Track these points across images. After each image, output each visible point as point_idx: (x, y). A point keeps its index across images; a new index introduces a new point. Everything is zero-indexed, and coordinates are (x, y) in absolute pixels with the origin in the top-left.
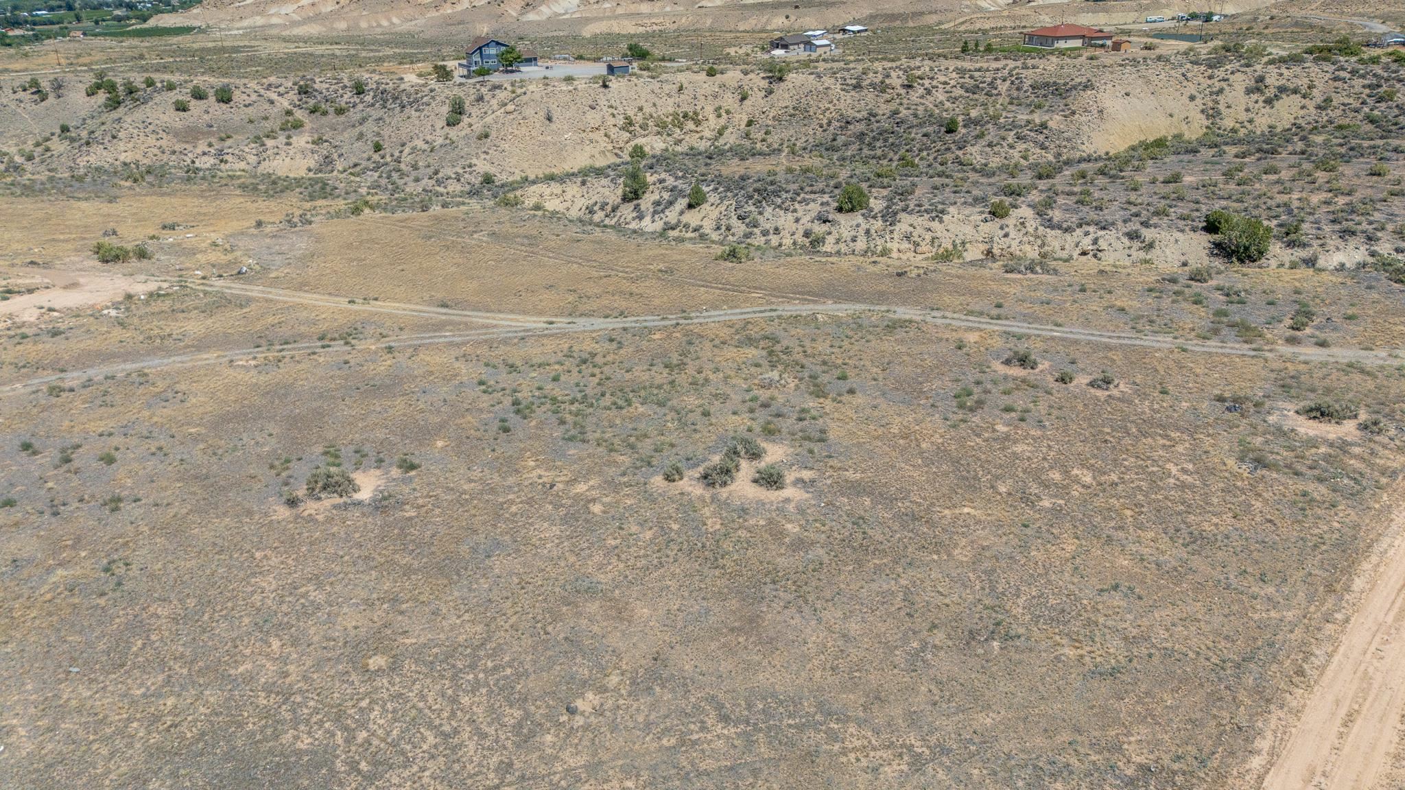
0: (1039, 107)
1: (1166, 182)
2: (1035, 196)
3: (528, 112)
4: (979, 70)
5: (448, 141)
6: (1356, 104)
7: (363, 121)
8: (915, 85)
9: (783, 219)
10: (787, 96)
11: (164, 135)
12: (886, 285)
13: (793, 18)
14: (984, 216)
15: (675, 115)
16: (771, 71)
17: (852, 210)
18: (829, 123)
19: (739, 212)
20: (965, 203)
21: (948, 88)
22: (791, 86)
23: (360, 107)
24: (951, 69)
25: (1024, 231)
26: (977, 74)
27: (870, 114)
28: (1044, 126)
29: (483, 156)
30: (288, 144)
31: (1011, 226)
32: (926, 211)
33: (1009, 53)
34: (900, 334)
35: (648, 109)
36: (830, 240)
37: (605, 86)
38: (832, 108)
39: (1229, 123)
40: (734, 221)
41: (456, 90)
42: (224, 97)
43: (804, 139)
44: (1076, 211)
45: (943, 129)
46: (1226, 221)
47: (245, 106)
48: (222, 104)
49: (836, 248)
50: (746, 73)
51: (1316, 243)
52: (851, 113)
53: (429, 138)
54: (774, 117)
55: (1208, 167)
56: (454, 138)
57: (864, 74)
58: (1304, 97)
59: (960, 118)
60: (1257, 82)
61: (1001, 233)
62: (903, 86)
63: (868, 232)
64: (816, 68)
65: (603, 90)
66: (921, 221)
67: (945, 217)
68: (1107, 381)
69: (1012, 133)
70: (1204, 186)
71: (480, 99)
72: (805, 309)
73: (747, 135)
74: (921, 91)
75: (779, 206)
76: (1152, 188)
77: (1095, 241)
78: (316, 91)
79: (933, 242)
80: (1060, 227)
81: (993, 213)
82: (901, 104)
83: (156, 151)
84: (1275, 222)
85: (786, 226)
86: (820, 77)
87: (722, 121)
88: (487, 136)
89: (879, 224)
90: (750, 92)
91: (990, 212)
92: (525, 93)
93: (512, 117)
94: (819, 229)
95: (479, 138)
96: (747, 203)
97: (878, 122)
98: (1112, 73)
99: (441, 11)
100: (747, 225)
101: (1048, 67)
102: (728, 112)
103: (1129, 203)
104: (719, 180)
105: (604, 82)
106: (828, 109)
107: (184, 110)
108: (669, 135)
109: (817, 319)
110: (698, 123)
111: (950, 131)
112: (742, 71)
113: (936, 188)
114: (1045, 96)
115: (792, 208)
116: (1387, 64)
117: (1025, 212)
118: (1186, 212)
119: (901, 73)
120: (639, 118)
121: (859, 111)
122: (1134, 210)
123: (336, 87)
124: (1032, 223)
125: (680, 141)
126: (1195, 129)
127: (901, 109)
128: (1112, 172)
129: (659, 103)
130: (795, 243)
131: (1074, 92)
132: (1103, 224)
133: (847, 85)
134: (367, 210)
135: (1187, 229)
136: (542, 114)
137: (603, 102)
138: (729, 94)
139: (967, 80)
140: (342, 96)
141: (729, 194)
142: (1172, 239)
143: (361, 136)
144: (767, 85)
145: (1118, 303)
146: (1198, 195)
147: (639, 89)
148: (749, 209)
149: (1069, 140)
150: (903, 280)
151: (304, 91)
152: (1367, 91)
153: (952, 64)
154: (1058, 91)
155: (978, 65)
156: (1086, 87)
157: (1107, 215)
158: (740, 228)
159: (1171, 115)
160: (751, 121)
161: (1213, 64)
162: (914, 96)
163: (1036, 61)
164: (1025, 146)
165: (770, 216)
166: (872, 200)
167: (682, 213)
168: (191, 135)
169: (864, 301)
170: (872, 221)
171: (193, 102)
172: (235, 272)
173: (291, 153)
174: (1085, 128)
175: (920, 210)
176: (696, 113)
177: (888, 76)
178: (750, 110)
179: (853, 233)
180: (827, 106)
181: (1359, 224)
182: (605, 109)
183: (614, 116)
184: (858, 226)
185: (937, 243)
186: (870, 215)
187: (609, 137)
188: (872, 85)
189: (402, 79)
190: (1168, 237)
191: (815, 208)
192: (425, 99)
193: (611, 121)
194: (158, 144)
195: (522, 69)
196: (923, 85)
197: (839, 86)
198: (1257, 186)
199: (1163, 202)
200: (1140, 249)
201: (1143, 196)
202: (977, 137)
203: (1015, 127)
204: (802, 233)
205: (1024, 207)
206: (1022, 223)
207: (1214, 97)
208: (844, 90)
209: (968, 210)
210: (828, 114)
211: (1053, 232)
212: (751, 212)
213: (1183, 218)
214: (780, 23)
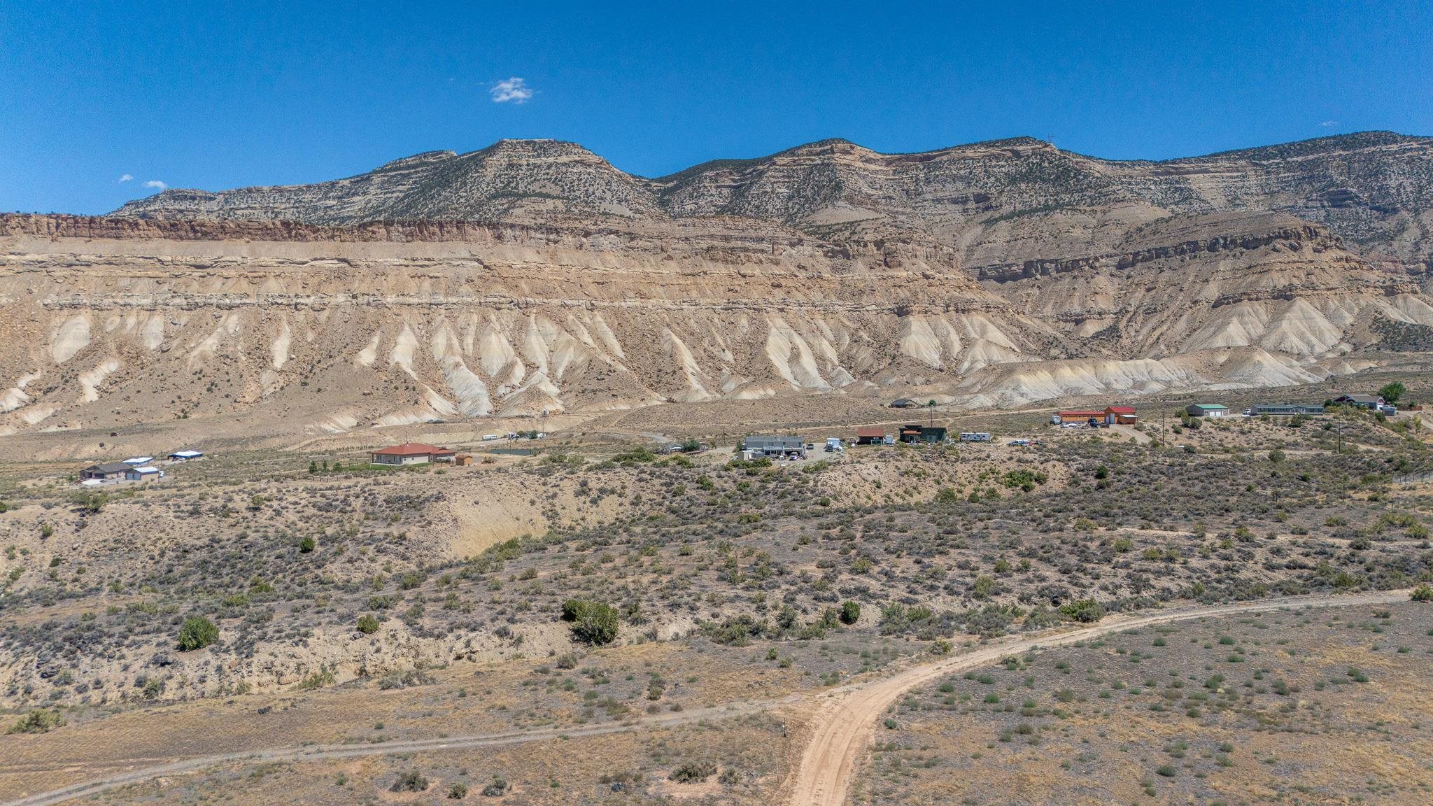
0: (396, 520)
1: (524, 579)
2: (402, 607)
4: (331, 489)
6: (659, 499)
8: (263, 507)
9: (106, 669)
10: (105, 528)
12: (247, 727)
13: (109, 446)
14: (352, 634)
16: (83, 503)
17: (197, 647)
18: (162, 554)
19: (43, 668)
20: (330, 622)
21: (299, 508)
22: (109, 517)
24: (300, 489)
25: (396, 643)
26: (328, 493)
27: (213, 540)
28: (402, 537)
31: (382, 641)
32: (288, 636)
33: (358, 471)
34: (268, 781)
36: (172, 685)
38: (165, 537)
39: (566, 522)
40: (37, 681)
43: (130, 574)
44: (445, 617)
45: (298, 549)
46: (580, 608)
49: (180, 694)
50: (48, 507)
51: (653, 618)
52: (190, 541)
54: (88, 553)
55: (557, 561)
57: (201, 499)
58: (620, 496)
59: (315, 537)
60: (582, 486)
61: (373, 649)
62: (249, 509)
63: (219, 669)
64: (142, 496)
66: (283, 648)
67: (310, 641)
68: (500, 786)
69: (372, 547)
70: (556, 579)
72: (141, 776)
73: (53, 576)
74: (270, 513)
75: (101, 655)
76: (512, 586)
77: (468, 644)
79: (298, 669)
80: (431, 635)
81: (362, 630)
82: (248, 527)
84: (619, 604)
85: (111, 677)
86: (147, 505)
87: (16, 564)
89: (233, 657)
90: (55, 528)
91: (358, 629)
94: (155, 674)
96: (54, 656)
97: (222, 548)
98: (459, 485)
100: (56, 683)
101: (399, 483)
102: (24, 552)
103: (494, 602)
104: (13, 633)
106: (160, 539)
109: (159, 784)
111: (306, 550)
112: (43, 505)
113: (296, 610)
114: (400, 509)
115: (118, 654)
116: (674, 466)
117: (395, 623)
118: (545, 604)
119: (245, 496)
121: (198, 539)
122: (499, 608)
124: (404, 634)
126: (539, 531)
127: (249, 532)
128: (475, 575)
130: (124, 696)
131: (427, 504)
132: (473, 626)
133: (182, 512)
135: (549, 620)
138: (26, 532)
139: (319, 499)
141: (28, 648)
142: (538, 632)
144: (78, 518)
145: (499, 703)
146: (552, 588)
148: (57, 663)
149: (428, 549)
150: (267, 718)
152: (664, 488)
153: (301, 485)
154: (412, 504)
155: (329, 484)
156: (438, 499)
157: (475, 617)
158: (44, 688)
159: (517, 519)
160: (58, 560)
161: (545, 473)
162: (263, 518)
163: (386, 478)
164: (386, 558)
165: (87, 667)
166: (221, 633)
169: (221, 751)
170: (224, 656)
174: (442, 536)
175: (279, 634)
177: (230, 500)
178: (55, 547)
179: (201, 673)
180: (158, 535)
181: (682, 597)
184: (207, 663)
185: (303, 669)
186: (221, 649)
188: (213, 510)
190: (534, 630)
191: (149, 651)
196: (271, 506)
197: (171, 514)
198: (599, 574)
199: (524, 598)
200: (511, 645)
201: (505, 595)
202: (335, 554)
203: (374, 541)
204: (133, 682)
205: (393, 619)
206: (393, 636)
207: (550, 500)
208: (178, 517)
209: (334, 630)
210: (159, 544)
211: (425, 641)
212: (60, 666)
213: (543, 610)
214: (93, 451)
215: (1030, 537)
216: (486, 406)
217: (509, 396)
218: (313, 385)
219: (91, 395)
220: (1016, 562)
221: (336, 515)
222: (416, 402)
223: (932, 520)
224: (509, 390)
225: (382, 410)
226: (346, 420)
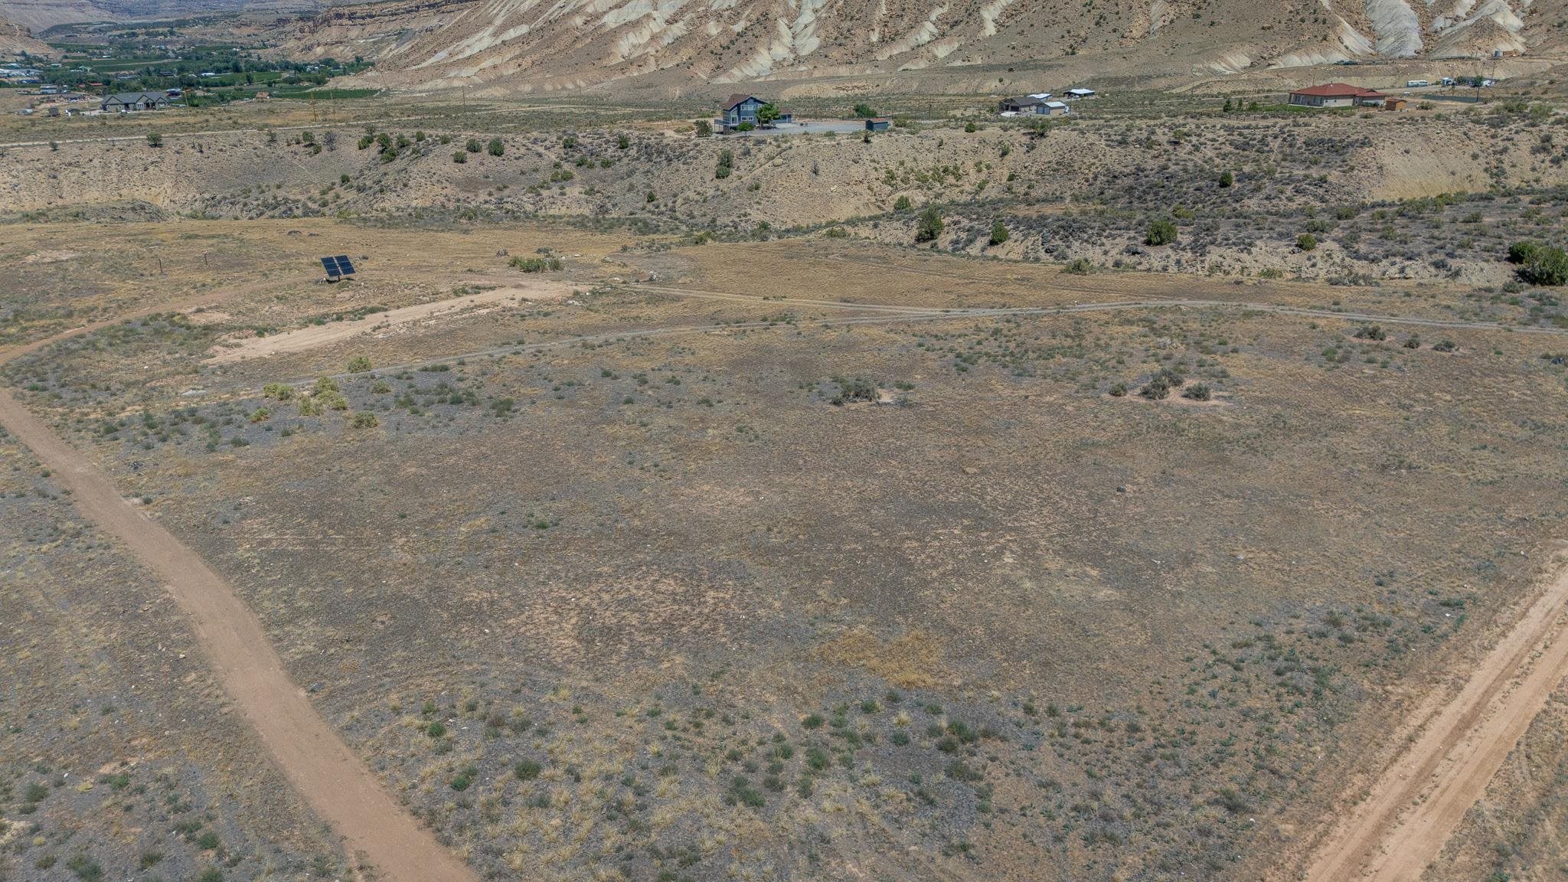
0: (1316, 163)
1: (1466, 222)
2: (1337, 233)
3: (796, 165)
4: (1248, 127)
5: (719, 193)
7: (630, 173)
8: (1182, 141)
9: (1091, 252)
10: (1049, 151)
11: (448, 185)
12: (1228, 290)
13: (1007, 82)
14: (1291, 248)
15: (936, 170)
16: (1033, 127)
17: (1159, 244)
18: (1095, 178)
19: (1046, 246)
20: (1270, 238)
21: (1217, 144)
22: (1053, 141)
23: (625, 160)
24: (1218, 127)
25: (1331, 261)
26: (1245, 132)
27: (1138, 169)
28: (1322, 180)
29: (756, 206)
30: (563, 194)
31: (1318, 258)
32: (1234, 244)
33: (1276, 112)
34: (1258, 319)
35: (909, 164)
37: (867, 141)
38: (1098, 163)
39: (1514, 182)
40: (1042, 254)
41: (721, 145)
42: (497, 150)
44: (1381, 245)
45: (1216, 184)
46: (1530, 251)
47: (516, 159)
48: (494, 157)
50: (1005, 130)
52: (1118, 168)
53: (699, 189)
54: (1037, 172)
55: (1505, 210)
56: (726, 190)
57: (1128, 130)
59: (1233, 173)
60: (1543, 142)
61: (1309, 263)
62: (1170, 142)
63: (1178, 262)
64: (1078, 124)
65: (864, 145)
66: (1231, 253)
67: (1253, 250)
68: (1449, 346)
69: (1290, 187)
70: (1504, 225)
71: (747, 153)
72: (1166, 303)
73: (1009, 189)
74: (1189, 147)
75: (1086, 241)
76: (1454, 227)
77: (1402, 270)
78: (581, 145)
80: (1366, 258)
81: (1300, 246)
82: (1169, 160)
83: (442, 199)
85: (1096, 258)
86: (1082, 133)
87: (983, 176)
88: (757, 188)
89: (1188, 255)
90: (1011, 148)
91: (1296, 246)
92: (790, 148)
93: (780, 169)
94: (1128, 260)
95: (750, 190)
96: (1053, 238)
97: (1146, 176)
98: (1390, 131)
99: (627, 74)
100: (1056, 258)
101: (1321, 125)
102: (988, 167)
103: (1433, 238)
104: (1017, 222)
105: (866, 138)
106: (1094, 164)
107: (462, 162)
108: (929, 189)
109: (1180, 309)
110: (958, 177)
111: (1224, 184)
112: (1001, 128)
113: (1239, 226)
114: (1321, 152)
115: (1099, 242)
117: (1330, 245)
118: (1490, 245)
119: (1166, 130)
120: (900, 172)
121: (1126, 166)
122: (1438, 243)
123: (599, 141)
124: (1339, 255)
125: (941, 195)
126: (1479, 187)
127: (1170, 164)
128: (1410, 214)
129: (919, 157)
131: (1351, 149)
132: (1410, 255)
133: (1112, 141)
134: (709, 241)
135: (1492, 259)
136: (809, 167)
137: (865, 156)
138: (989, 150)
139: (1236, 137)
140: (606, 150)
141: (1032, 231)
142: (1478, 268)
143: (631, 188)
144: (1028, 141)
146: (1501, 231)
147: (900, 144)
148: (1056, 243)
149: (1349, 194)
150: (1242, 287)
151: (569, 145)
153: (1219, 122)
154: (1335, 148)
155: (1246, 123)
156: (1363, 144)
157: (1411, 247)
159: (1453, 173)
160: (1013, 175)
161: (1497, 122)
162: (1183, 152)
163: (1307, 119)
164: (1304, 199)
165: (1078, 249)
166: (1179, 235)
167: (983, 250)
168: (470, 184)
170: (1181, 253)
171: (469, 155)
172: (647, 279)
173: (567, 202)
174: (1365, 183)
175: (1227, 241)
176: (956, 168)
177: (1153, 133)
178: (1011, 165)
179: (1163, 263)
180: (1092, 161)
182: (868, 163)
183: (876, 170)
184: (1168, 257)
186: (1178, 247)
187: (872, 190)
188: (1138, 141)
189: (663, 134)
190: (1474, 266)
191: (1122, 242)
192: (691, 153)
193: (873, 175)
194: (444, 192)
195: (778, 125)
196: (1190, 142)
197: (1103, 142)
198: (1556, 225)
199: (1466, 237)
200: (1447, 276)
201: (1446, 231)
202: (1253, 191)
203: (1293, 181)
204: (1112, 264)
205: (1329, 241)
206: (1329, 255)
207: (1498, 156)
208: (1109, 146)
209: (1275, 243)
210: (1093, 169)
211: (1360, 263)
212: (1058, 246)
213: (1486, 250)
214: (993, 86)
216: (1414, 43)
217: (1448, 31)
218: (1205, 18)
219: (990, 29)
221: (1253, 154)
222: (1325, 39)
224: (1449, 22)
225: (1282, 47)
226: (1239, 60)
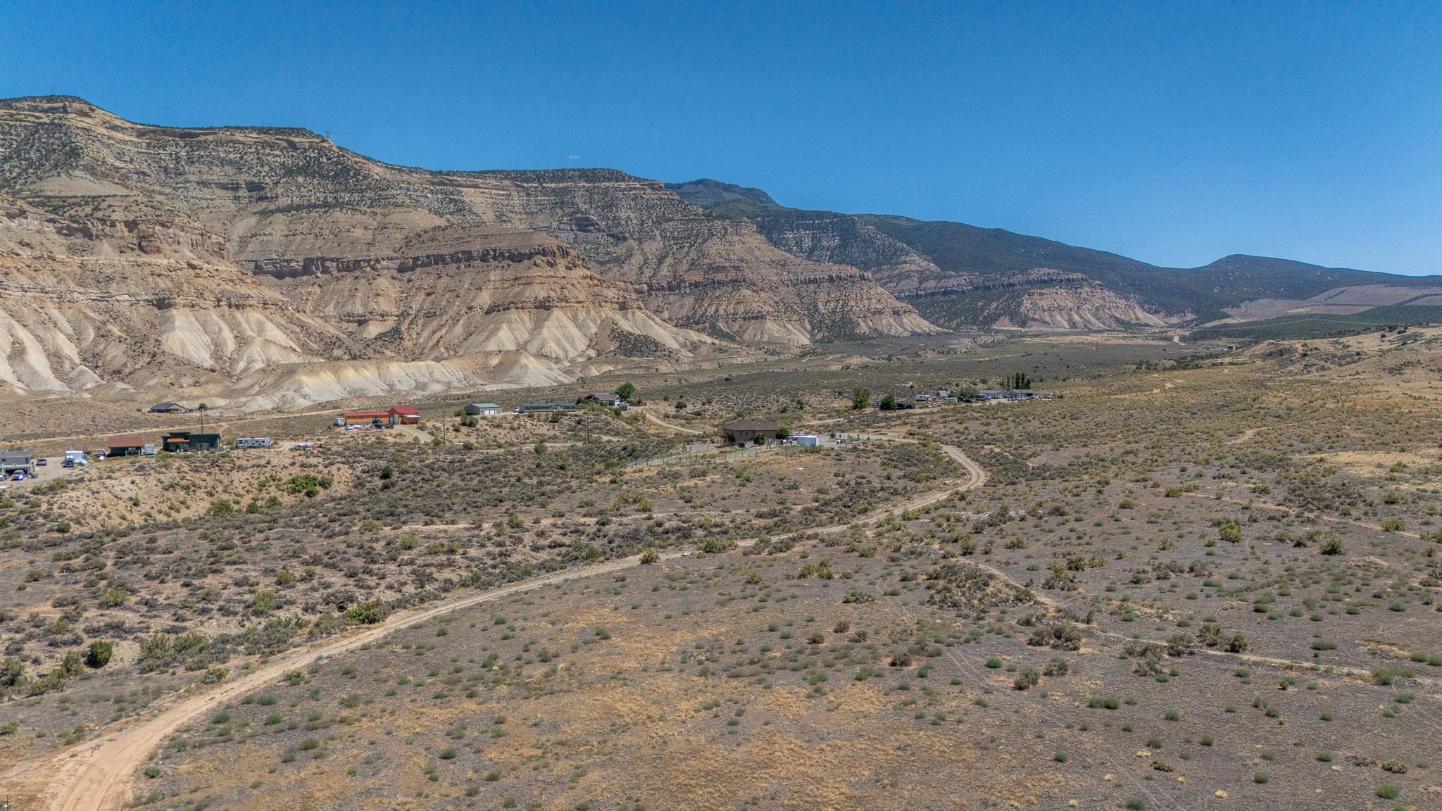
215: (315, 544)
220: (299, 571)
223: (204, 537)
